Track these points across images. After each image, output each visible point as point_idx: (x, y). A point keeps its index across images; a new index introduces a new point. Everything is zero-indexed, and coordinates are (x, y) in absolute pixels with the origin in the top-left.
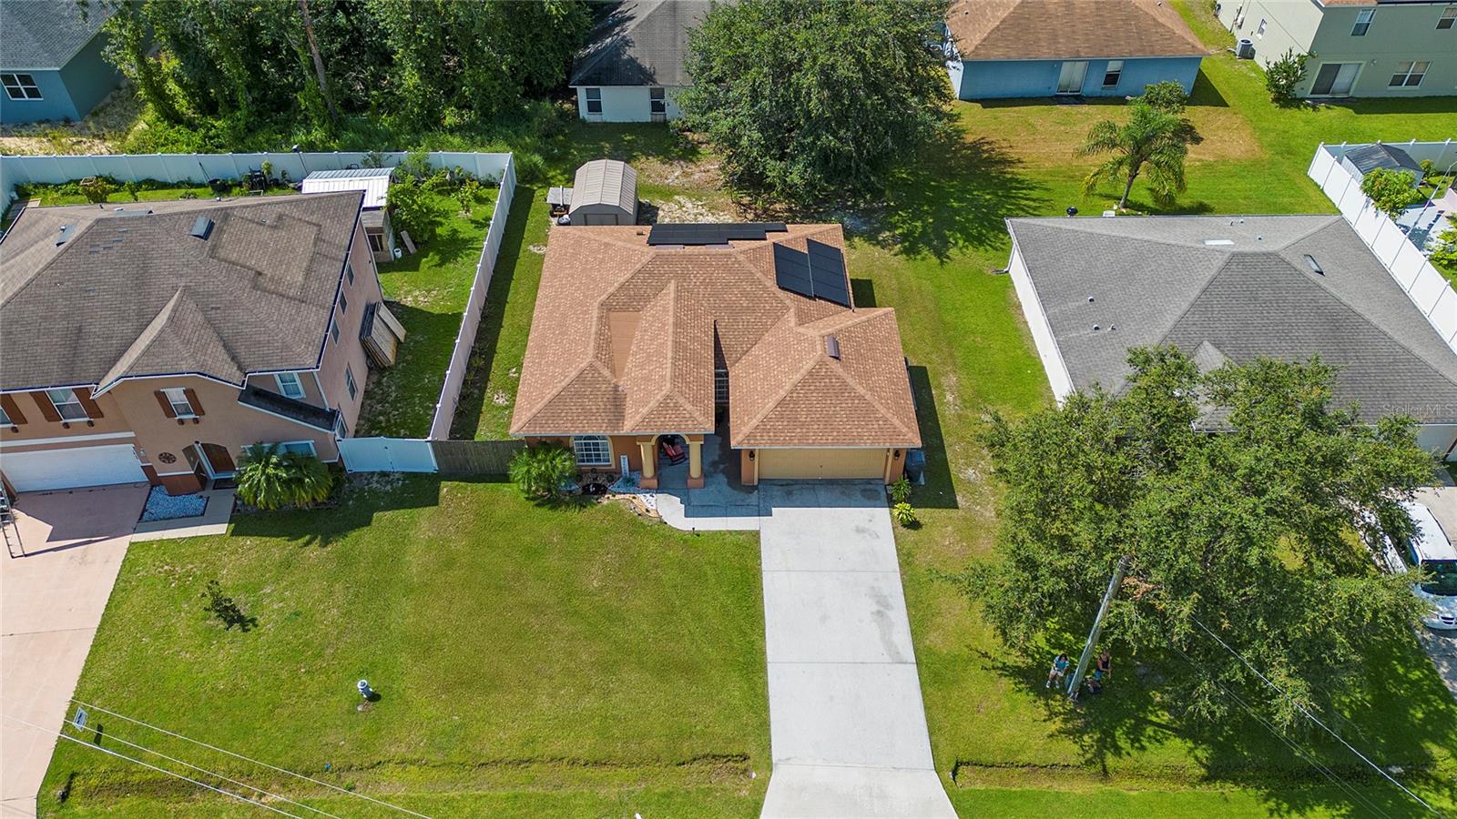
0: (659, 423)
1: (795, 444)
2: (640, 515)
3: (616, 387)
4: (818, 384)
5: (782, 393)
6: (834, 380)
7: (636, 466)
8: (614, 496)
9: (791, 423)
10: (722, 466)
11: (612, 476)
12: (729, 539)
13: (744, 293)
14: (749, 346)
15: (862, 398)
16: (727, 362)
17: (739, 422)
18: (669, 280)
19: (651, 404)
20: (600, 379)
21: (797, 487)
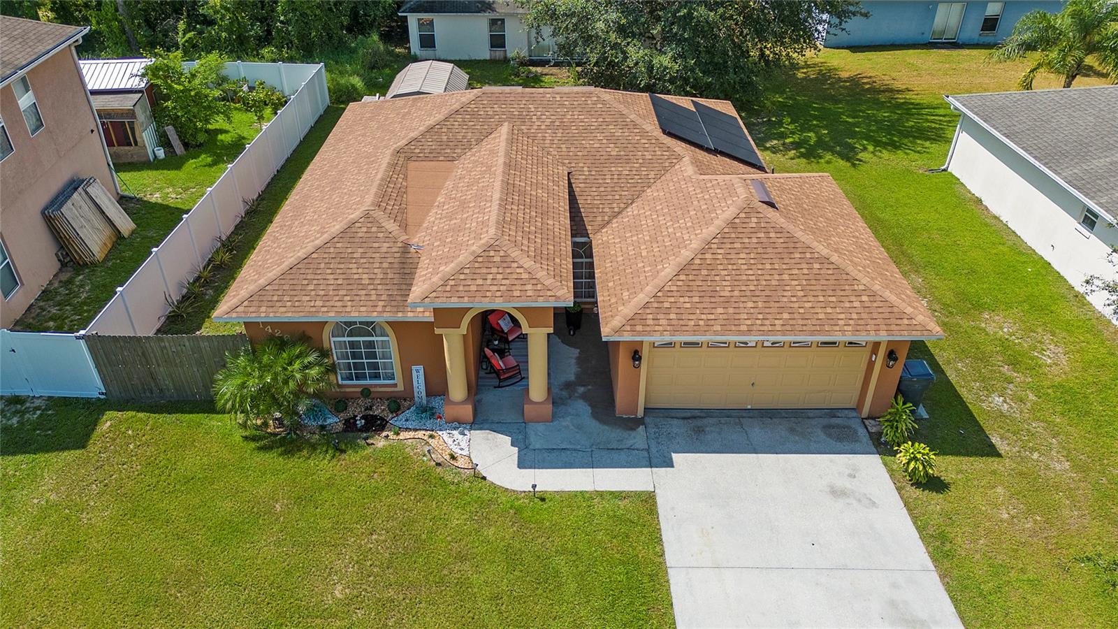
0: (473, 288)
1: (716, 333)
2: (438, 464)
3: (406, 246)
4: (747, 240)
5: (686, 254)
6: (772, 235)
7: (438, 388)
8: (398, 434)
9: (708, 300)
10: (581, 390)
11: (397, 403)
12: (598, 505)
13: (611, 139)
14: (622, 205)
15: (825, 260)
16: (589, 228)
17: (613, 300)
18: (500, 124)
19: (461, 258)
20: (381, 235)
21: (711, 421)
